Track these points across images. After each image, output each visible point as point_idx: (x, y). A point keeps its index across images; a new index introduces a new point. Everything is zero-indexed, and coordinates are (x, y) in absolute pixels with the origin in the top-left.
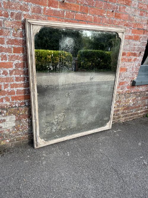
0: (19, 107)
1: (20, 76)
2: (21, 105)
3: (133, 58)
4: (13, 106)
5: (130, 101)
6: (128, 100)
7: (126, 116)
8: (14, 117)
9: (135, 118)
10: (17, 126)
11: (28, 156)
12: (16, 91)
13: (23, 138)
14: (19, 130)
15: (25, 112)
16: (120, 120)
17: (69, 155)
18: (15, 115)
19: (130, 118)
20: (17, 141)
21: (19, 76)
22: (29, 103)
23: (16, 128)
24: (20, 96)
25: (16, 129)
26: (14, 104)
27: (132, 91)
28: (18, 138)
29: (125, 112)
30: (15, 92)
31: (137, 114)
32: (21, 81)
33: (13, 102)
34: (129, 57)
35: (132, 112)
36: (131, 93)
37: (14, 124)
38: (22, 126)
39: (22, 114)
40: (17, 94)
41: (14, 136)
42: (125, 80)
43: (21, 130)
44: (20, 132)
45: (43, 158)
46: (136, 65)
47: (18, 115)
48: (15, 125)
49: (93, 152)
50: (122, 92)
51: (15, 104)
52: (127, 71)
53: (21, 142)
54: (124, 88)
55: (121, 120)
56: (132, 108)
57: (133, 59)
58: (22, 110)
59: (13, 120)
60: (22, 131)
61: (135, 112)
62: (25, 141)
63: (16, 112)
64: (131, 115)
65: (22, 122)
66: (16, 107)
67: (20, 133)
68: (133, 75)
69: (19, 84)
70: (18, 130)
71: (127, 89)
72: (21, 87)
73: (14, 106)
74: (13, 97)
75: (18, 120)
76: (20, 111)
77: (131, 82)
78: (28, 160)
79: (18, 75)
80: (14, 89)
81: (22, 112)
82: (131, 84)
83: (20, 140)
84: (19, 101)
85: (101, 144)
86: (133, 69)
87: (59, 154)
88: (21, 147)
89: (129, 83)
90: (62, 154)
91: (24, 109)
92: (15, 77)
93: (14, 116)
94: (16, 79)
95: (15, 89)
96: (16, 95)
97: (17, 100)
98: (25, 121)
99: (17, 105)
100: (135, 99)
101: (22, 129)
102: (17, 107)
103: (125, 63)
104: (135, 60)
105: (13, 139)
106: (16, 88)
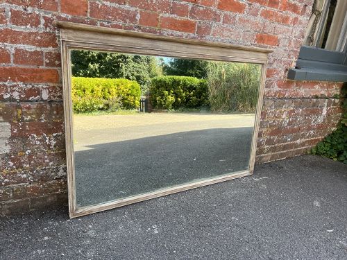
0: (21, 101)
1: (25, 10)
2: (28, 97)
3: (293, 15)
4: (5, 97)
5: (284, 116)
6: (280, 112)
7: (274, 149)
8: (6, 126)
9: (290, 155)
10: (15, 154)
11: (46, 238)
12: (13, 51)
13: (35, 189)
14: (22, 167)
15: (39, 115)
16: (262, 157)
17: (156, 232)
18: (10, 122)
19: (282, 155)
20: (15, 197)
21: (21, 8)
22: (50, 92)
23: (13, 160)
24: (24, 70)
25: (12, 164)
26: (7, 92)
27: (287, 95)
28: (18, 189)
29: (274, 139)
30: (8, 56)
31: (296, 147)
32: (28, 26)
33: (5, 86)
34: (284, 12)
35: (286, 141)
36: (285, 98)
37: (7, 149)
38: (30, 156)
39: (30, 120)
40: (15, 62)
41: (7, 184)
42: (275, 66)
43: (28, 166)
44: (25, 173)
45: (88, 242)
46: (297, 34)
47: (18, 120)
48: (8, 151)
49: (216, 223)
50: (268, 93)
51: (12, 91)
52: (278, 46)
53: (27, 200)
54: (272, 83)
55: (264, 159)
56: (287, 132)
57: (291, 19)
58: (29, 108)
59: (3, 134)
60: (32, 171)
61: (291, 141)
62: (39, 200)
63: (13, 112)
64: (285, 148)
65: (29, 144)
66: (12, 99)
67: (25, 176)
68: (289, 56)
69: (20, 33)
70: (20, 166)
71: (276, 88)
72: (28, 43)
73: (8, 96)
74: (5, 69)
75: (19, 137)
76: (25, 110)
77: (285, 72)
78: (45, 247)
79: (20, 5)
80: (5, 46)
81: (31, 115)
82: (284, 77)
83: (25, 195)
84: (21, 84)
85: (230, 205)
86: (290, 43)
87: (133, 231)
88: (28, 214)
89: (282, 75)
90: (140, 229)
91: (35, 106)
92: (8, 8)
93: (7, 124)
94: (12, 18)
95: (11, 48)
96: (13, 65)
97: (14, 81)
98: (40, 141)
99: (16, 95)
100: (293, 111)
101: (30, 164)
102: (15, 100)
103: (276, 24)
104: (295, 21)
105: (4, 193)
106: (12, 42)
